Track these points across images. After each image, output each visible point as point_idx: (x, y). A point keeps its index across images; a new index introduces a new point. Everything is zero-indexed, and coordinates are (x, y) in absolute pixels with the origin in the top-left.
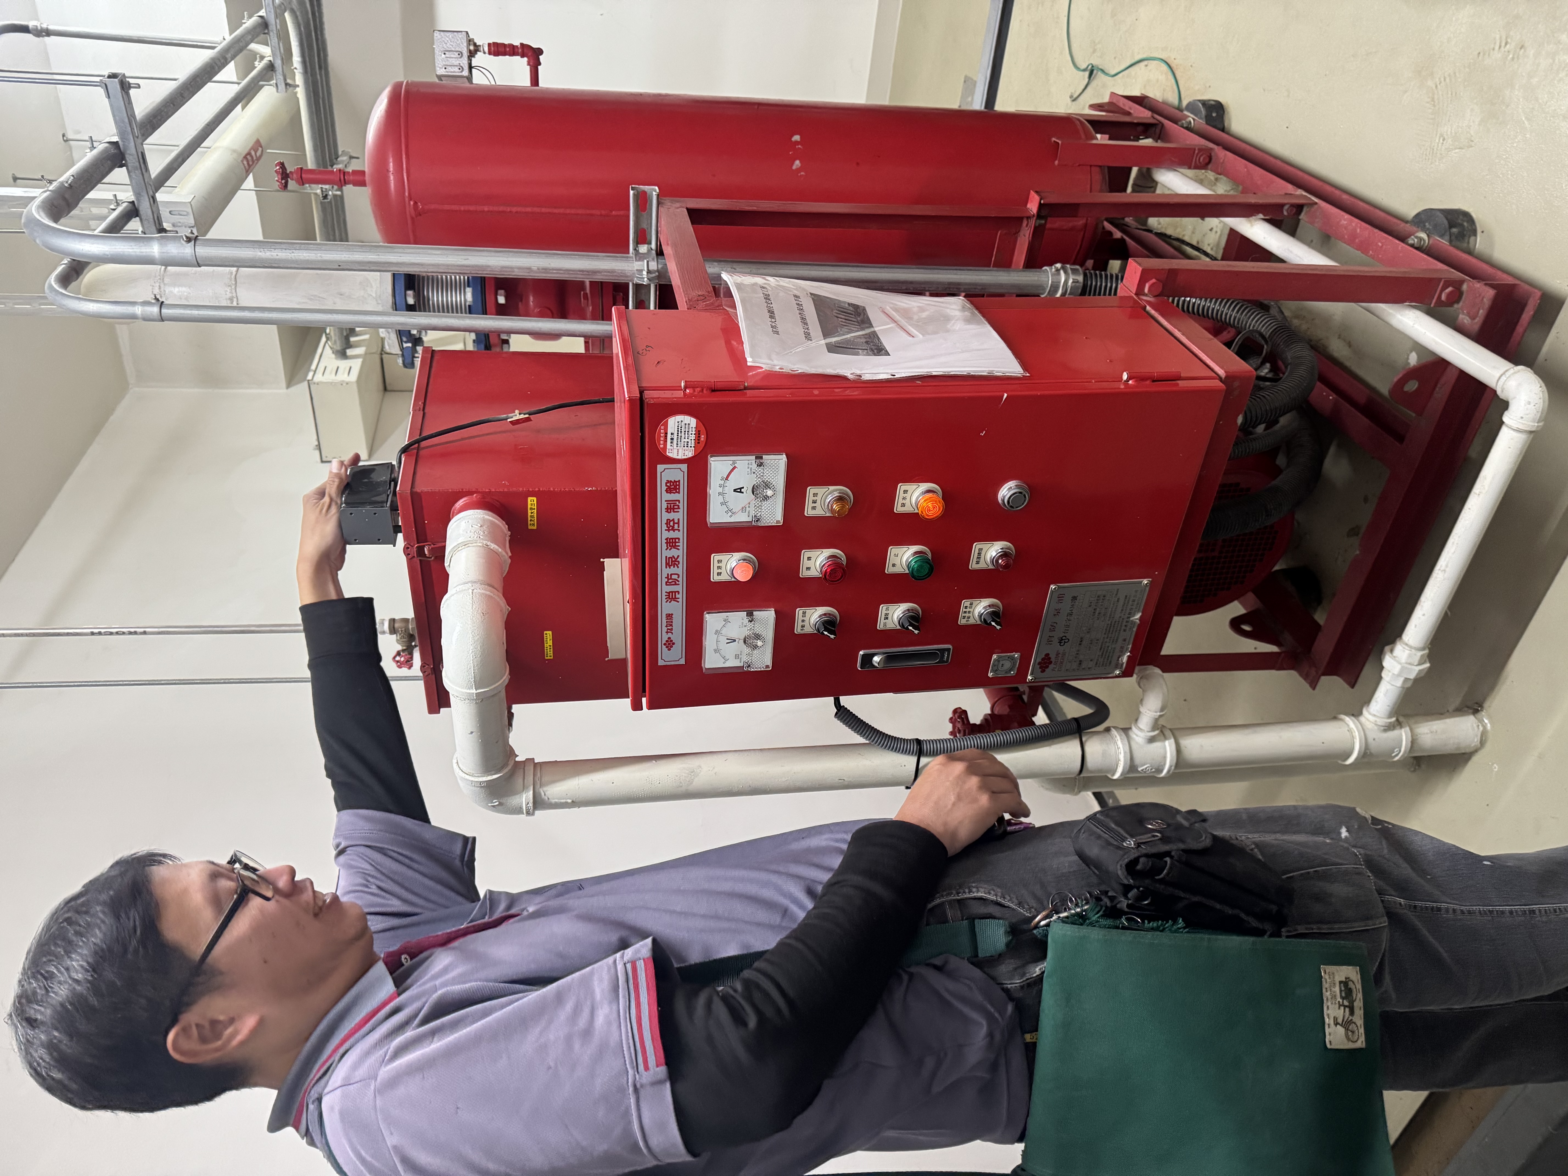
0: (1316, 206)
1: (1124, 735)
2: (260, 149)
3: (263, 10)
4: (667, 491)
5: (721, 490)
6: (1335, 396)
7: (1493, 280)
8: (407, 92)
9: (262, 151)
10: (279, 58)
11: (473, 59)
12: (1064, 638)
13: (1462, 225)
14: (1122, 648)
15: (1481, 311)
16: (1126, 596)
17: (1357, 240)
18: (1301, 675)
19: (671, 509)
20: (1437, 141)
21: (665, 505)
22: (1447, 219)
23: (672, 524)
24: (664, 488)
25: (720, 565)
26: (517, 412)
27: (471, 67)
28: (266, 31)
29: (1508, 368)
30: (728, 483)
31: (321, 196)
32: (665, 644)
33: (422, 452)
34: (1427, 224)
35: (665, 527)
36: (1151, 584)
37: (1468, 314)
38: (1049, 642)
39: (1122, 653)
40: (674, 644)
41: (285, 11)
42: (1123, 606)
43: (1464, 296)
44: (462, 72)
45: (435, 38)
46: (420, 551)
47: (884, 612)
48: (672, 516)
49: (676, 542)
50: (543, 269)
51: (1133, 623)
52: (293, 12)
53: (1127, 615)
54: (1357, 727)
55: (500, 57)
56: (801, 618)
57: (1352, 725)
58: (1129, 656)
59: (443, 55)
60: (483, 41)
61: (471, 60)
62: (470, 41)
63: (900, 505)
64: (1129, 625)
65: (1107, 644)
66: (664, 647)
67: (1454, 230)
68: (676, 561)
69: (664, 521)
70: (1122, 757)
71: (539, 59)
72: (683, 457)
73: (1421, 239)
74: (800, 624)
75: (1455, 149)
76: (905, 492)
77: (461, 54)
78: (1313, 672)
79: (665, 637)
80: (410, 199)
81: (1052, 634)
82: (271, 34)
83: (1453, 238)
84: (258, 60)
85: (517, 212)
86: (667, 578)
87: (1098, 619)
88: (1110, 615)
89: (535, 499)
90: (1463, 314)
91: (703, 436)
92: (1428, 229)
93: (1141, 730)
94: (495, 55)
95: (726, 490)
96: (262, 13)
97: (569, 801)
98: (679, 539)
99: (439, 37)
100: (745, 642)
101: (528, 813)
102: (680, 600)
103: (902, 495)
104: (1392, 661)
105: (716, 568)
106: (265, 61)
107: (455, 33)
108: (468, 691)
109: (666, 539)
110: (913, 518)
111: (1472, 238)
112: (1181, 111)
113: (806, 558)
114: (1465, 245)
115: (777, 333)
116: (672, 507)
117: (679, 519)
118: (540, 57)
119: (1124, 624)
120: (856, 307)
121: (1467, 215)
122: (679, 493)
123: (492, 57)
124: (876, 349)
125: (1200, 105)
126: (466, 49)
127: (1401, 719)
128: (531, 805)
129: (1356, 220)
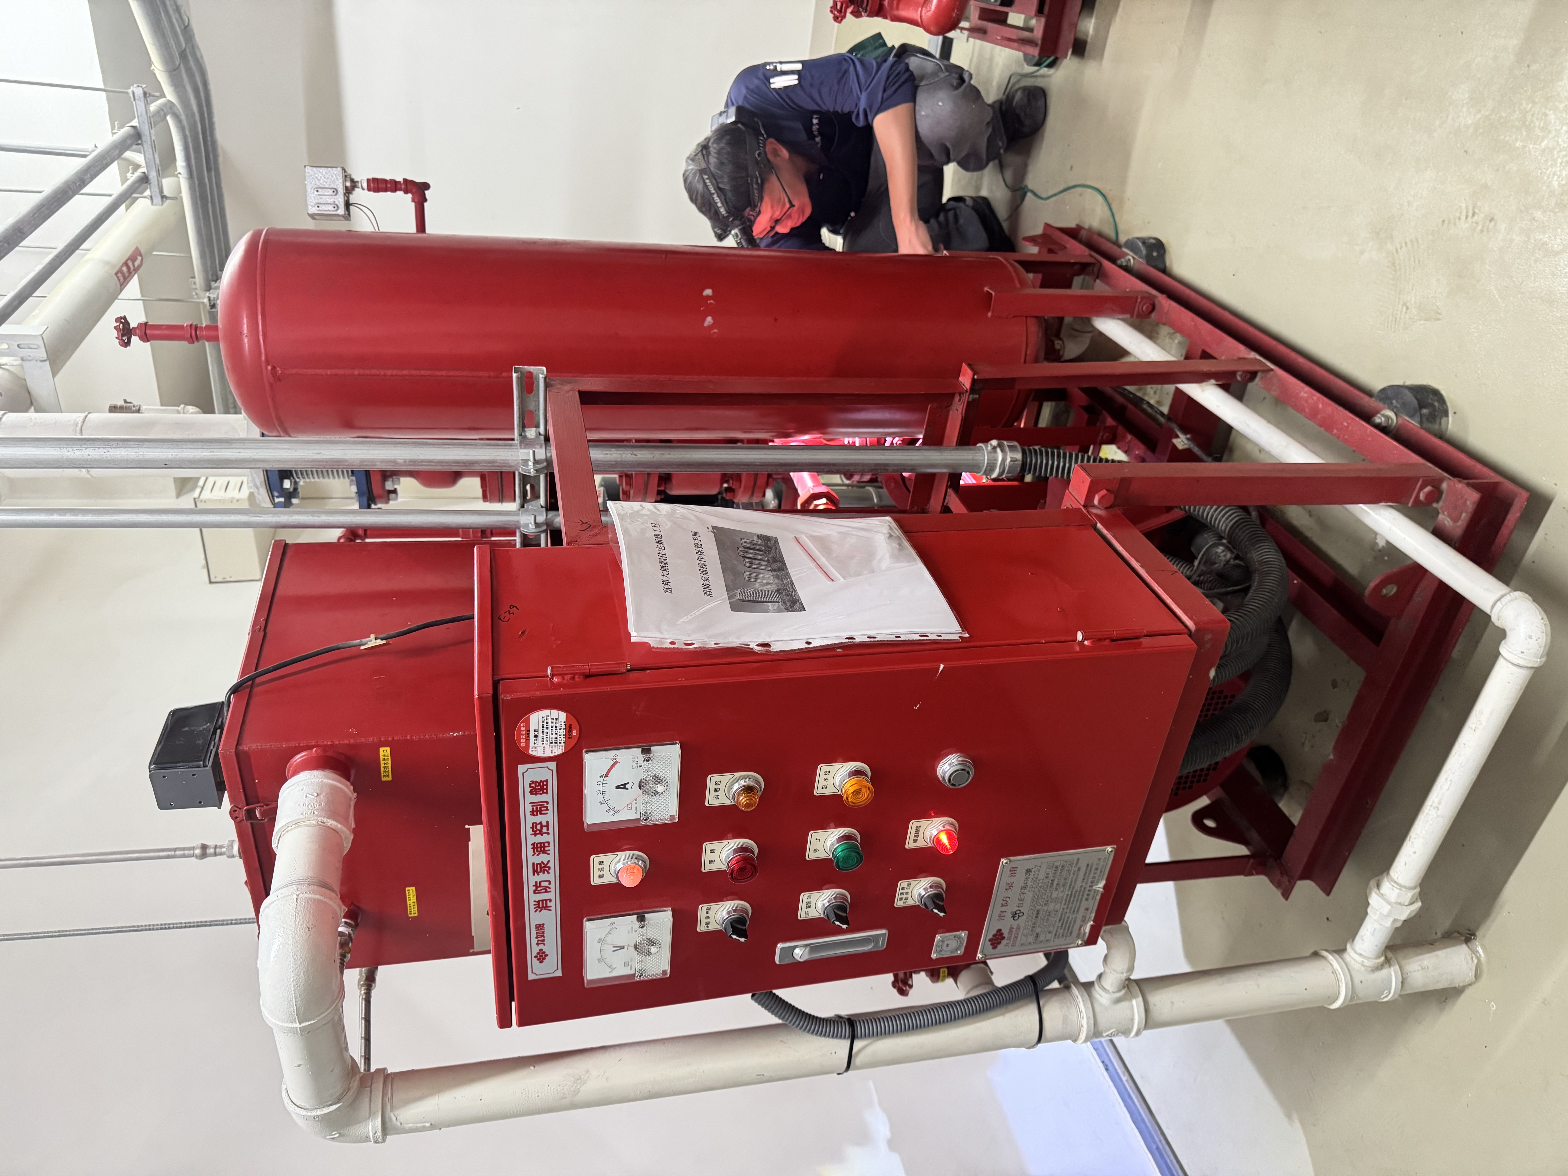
0: (1271, 373)
1: (1085, 994)
2: (139, 258)
3: (136, 120)
4: (531, 793)
5: (600, 788)
6: (1300, 580)
7: (1476, 478)
8: (266, 242)
9: (142, 260)
10: (154, 169)
11: (351, 196)
12: (1018, 912)
13: (1434, 406)
14: (1084, 917)
15: (1464, 515)
16: (1088, 865)
17: (1319, 416)
18: (1272, 882)
19: (537, 811)
20: (1400, 309)
21: (529, 808)
22: (1417, 399)
23: (539, 827)
24: (528, 789)
25: (601, 866)
26: (372, 636)
27: (348, 205)
28: (140, 142)
29: (1503, 592)
30: (607, 780)
31: (208, 304)
32: (536, 957)
33: (256, 690)
34: (1394, 401)
35: (530, 831)
36: (1117, 852)
37: (1450, 516)
38: (1001, 917)
39: (1084, 920)
40: (547, 955)
41: (165, 116)
42: (1085, 874)
43: (1444, 496)
44: (337, 210)
45: (307, 174)
46: (250, 814)
47: (806, 900)
48: (539, 819)
49: (545, 847)
50: (411, 461)
51: (1096, 891)
52: (176, 116)
53: (1089, 884)
54: (1341, 968)
55: (381, 193)
56: (704, 915)
57: (1336, 966)
58: (1092, 926)
59: (316, 193)
60: (361, 176)
61: (348, 197)
62: (347, 177)
63: (820, 786)
64: (1092, 893)
65: (1068, 915)
66: (535, 960)
67: (1425, 411)
68: (546, 866)
69: (529, 825)
70: (1084, 1022)
71: (424, 195)
72: (551, 755)
73: (1388, 418)
74: (704, 921)
75: (1420, 320)
76: (827, 773)
77: (336, 191)
78: (1285, 880)
79: (536, 950)
80: (268, 362)
81: (1004, 909)
82: (145, 145)
83: (1424, 419)
84: (131, 172)
85: (392, 376)
86: (536, 885)
87: (1056, 890)
88: (1070, 885)
89: (388, 749)
90: (1443, 514)
91: (575, 731)
92: (1396, 407)
93: (1104, 989)
94: (375, 191)
95: (606, 788)
96: (135, 123)
97: (428, 1125)
98: (549, 843)
99: (312, 173)
100: (636, 948)
101: (376, 1142)
102: (553, 908)
103: (823, 776)
104: (1380, 899)
105: (596, 870)
106: (138, 173)
107: (330, 169)
108: (290, 1025)
109: (533, 844)
110: (836, 799)
111: (1444, 420)
112: (1120, 246)
113: (708, 851)
114: (1436, 427)
115: (669, 590)
116: (539, 809)
117: (547, 822)
118: (427, 192)
119: (1087, 892)
120: (766, 539)
121: (1436, 393)
122: (547, 793)
123: (372, 193)
124: (789, 601)
125: (1140, 244)
126: (341, 186)
127: (1390, 955)
128: (379, 1134)
129: (1318, 395)
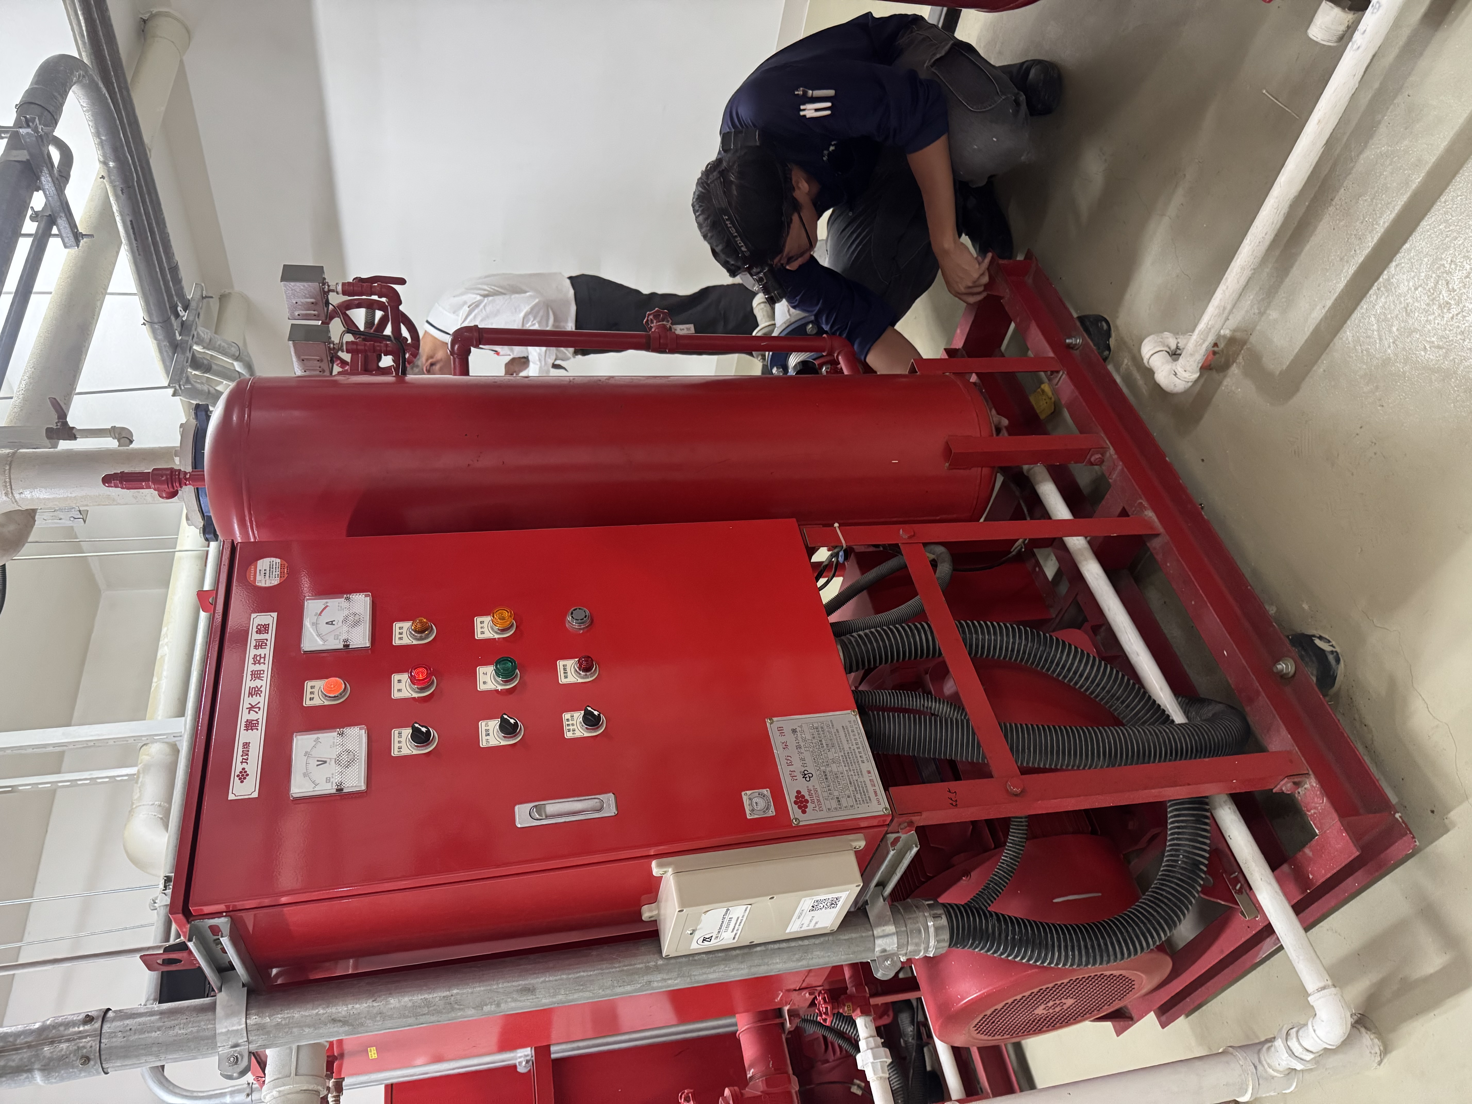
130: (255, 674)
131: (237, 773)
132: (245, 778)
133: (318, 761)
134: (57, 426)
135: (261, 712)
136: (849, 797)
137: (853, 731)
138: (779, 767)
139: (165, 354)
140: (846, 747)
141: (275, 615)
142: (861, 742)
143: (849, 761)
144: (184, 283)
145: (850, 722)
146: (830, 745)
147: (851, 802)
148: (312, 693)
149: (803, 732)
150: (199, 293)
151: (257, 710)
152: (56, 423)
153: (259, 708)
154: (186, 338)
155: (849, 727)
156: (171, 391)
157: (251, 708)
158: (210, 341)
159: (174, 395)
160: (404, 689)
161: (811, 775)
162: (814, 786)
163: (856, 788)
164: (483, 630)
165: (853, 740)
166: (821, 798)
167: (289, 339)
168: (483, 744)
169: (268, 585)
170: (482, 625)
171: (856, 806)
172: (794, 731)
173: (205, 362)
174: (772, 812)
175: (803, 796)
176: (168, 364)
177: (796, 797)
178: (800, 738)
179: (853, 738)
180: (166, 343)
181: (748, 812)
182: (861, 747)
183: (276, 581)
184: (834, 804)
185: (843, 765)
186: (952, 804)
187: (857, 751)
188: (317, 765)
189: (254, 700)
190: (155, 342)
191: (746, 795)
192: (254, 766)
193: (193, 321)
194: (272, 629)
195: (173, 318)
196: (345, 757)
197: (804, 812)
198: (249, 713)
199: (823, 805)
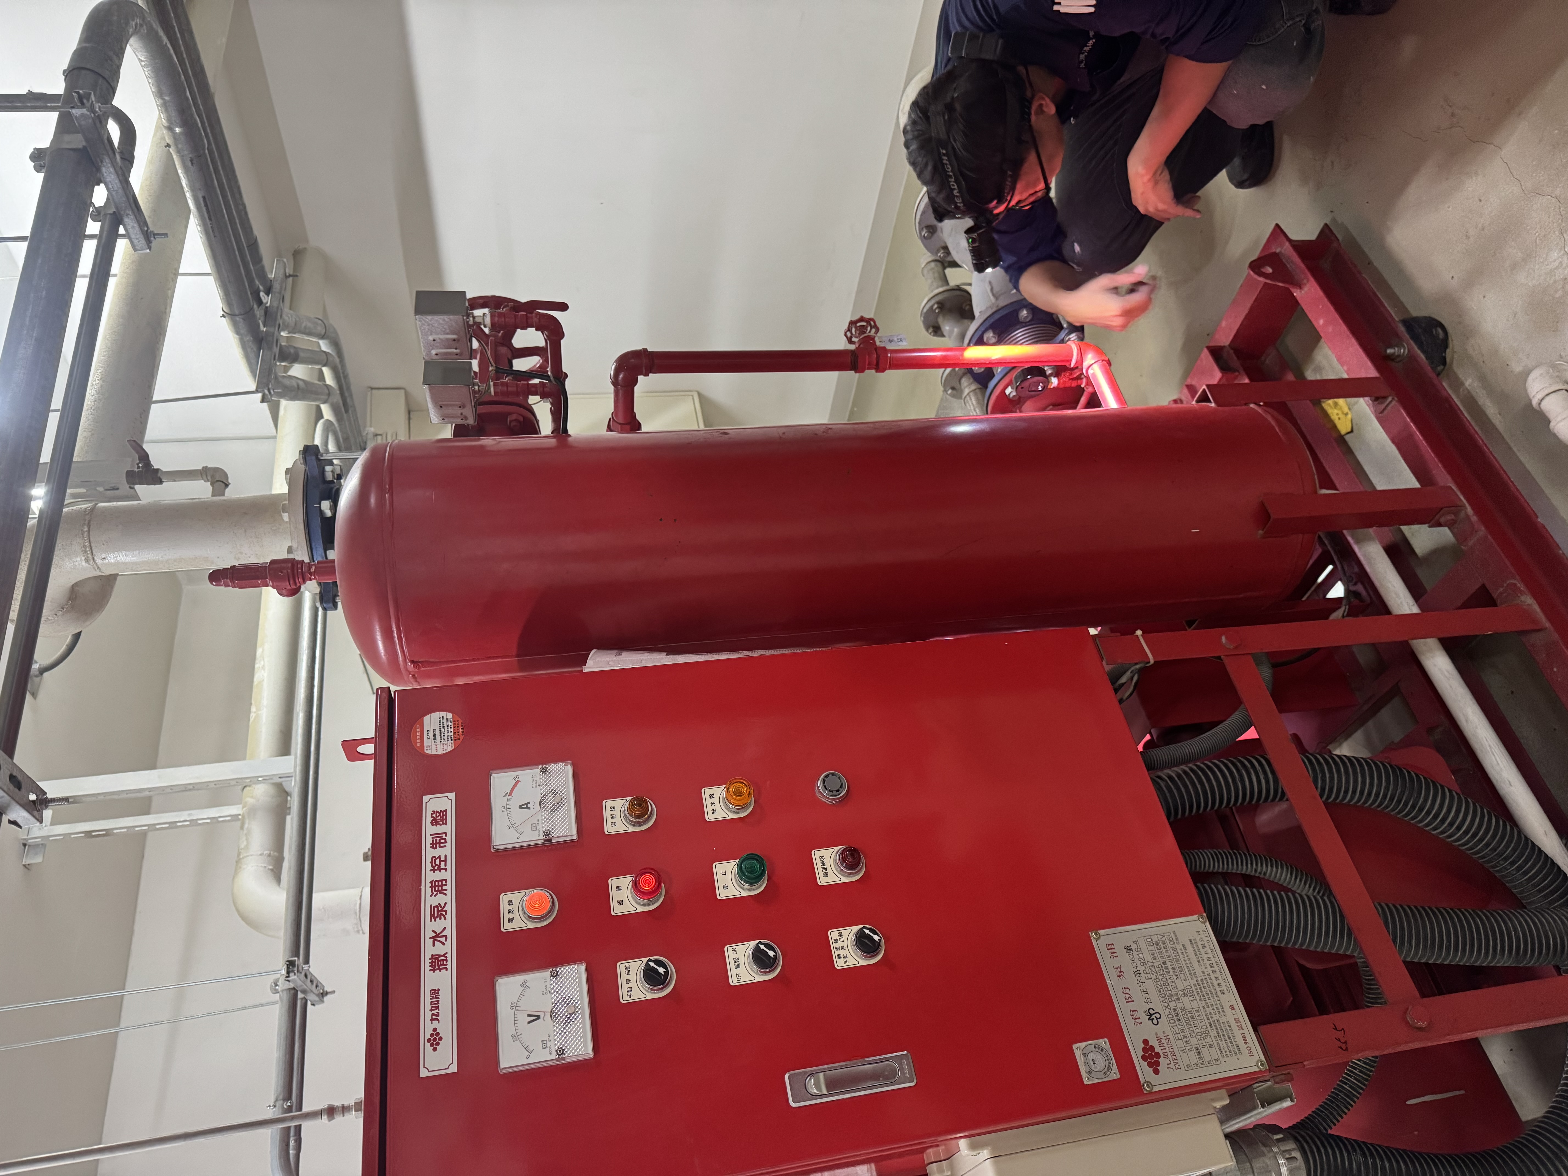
130: (435, 886)
131: (428, 1036)
132: (438, 1044)
133: (529, 1016)
134: (139, 467)
135: (448, 943)
136: (1211, 1046)
137: (1204, 947)
138: (1116, 1006)
139: (249, 350)
140: (1198, 970)
141: (452, 795)
142: (1216, 962)
143: (1204, 993)
144: (266, 262)
145: (1198, 932)
146: (1177, 970)
147: (1215, 1053)
148: (510, 911)
149: (1139, 950)
150: (282, 271)
151: (443, 939)
152: (138, 464)
153: (446, 936)
154: (271, 330)
155: (1198, 940)
156: (259, 396)
157: (436, 937)
158: (296, 324)
159: (263, 401)
160: (626, 901)
161: (1158, 1016)
162: (1164, 1033)
163: (1218, 1034)
164: (713, 807)
165: (1206, 960)
166: (1176, 1050)
167: (425, 383)
168: (733, 981)
169: (439, 753)
170: (712, 800)
171: (1222, 1060)
172: (1128, 949)
173: (292, 351)
174: (1115, 1074)
175: (1152, 1048)
176: (254, 361)
177: (1144, 1049)
178: (1137, 961)
179: (1205, 956)
180: (249, 338)
181: (1084, 1074)
182: (1217, 971)
183: (449, 747)
184: (1193, 1057)
185: (1198, 998)
186: (1341, 1048)
187: (1212, 976)
188: (529, 1022)
189: (438, 925)
190: (237, 336)
191: (1078, 1049)
192: (447, 1026)
193: (278, 308)
194: (451, 817)
195: (255, 306)
196: (563, 1011)
197: (1156, 1072)
198: (434, 945)
199: (1179, 1061)
